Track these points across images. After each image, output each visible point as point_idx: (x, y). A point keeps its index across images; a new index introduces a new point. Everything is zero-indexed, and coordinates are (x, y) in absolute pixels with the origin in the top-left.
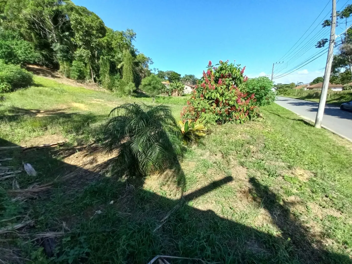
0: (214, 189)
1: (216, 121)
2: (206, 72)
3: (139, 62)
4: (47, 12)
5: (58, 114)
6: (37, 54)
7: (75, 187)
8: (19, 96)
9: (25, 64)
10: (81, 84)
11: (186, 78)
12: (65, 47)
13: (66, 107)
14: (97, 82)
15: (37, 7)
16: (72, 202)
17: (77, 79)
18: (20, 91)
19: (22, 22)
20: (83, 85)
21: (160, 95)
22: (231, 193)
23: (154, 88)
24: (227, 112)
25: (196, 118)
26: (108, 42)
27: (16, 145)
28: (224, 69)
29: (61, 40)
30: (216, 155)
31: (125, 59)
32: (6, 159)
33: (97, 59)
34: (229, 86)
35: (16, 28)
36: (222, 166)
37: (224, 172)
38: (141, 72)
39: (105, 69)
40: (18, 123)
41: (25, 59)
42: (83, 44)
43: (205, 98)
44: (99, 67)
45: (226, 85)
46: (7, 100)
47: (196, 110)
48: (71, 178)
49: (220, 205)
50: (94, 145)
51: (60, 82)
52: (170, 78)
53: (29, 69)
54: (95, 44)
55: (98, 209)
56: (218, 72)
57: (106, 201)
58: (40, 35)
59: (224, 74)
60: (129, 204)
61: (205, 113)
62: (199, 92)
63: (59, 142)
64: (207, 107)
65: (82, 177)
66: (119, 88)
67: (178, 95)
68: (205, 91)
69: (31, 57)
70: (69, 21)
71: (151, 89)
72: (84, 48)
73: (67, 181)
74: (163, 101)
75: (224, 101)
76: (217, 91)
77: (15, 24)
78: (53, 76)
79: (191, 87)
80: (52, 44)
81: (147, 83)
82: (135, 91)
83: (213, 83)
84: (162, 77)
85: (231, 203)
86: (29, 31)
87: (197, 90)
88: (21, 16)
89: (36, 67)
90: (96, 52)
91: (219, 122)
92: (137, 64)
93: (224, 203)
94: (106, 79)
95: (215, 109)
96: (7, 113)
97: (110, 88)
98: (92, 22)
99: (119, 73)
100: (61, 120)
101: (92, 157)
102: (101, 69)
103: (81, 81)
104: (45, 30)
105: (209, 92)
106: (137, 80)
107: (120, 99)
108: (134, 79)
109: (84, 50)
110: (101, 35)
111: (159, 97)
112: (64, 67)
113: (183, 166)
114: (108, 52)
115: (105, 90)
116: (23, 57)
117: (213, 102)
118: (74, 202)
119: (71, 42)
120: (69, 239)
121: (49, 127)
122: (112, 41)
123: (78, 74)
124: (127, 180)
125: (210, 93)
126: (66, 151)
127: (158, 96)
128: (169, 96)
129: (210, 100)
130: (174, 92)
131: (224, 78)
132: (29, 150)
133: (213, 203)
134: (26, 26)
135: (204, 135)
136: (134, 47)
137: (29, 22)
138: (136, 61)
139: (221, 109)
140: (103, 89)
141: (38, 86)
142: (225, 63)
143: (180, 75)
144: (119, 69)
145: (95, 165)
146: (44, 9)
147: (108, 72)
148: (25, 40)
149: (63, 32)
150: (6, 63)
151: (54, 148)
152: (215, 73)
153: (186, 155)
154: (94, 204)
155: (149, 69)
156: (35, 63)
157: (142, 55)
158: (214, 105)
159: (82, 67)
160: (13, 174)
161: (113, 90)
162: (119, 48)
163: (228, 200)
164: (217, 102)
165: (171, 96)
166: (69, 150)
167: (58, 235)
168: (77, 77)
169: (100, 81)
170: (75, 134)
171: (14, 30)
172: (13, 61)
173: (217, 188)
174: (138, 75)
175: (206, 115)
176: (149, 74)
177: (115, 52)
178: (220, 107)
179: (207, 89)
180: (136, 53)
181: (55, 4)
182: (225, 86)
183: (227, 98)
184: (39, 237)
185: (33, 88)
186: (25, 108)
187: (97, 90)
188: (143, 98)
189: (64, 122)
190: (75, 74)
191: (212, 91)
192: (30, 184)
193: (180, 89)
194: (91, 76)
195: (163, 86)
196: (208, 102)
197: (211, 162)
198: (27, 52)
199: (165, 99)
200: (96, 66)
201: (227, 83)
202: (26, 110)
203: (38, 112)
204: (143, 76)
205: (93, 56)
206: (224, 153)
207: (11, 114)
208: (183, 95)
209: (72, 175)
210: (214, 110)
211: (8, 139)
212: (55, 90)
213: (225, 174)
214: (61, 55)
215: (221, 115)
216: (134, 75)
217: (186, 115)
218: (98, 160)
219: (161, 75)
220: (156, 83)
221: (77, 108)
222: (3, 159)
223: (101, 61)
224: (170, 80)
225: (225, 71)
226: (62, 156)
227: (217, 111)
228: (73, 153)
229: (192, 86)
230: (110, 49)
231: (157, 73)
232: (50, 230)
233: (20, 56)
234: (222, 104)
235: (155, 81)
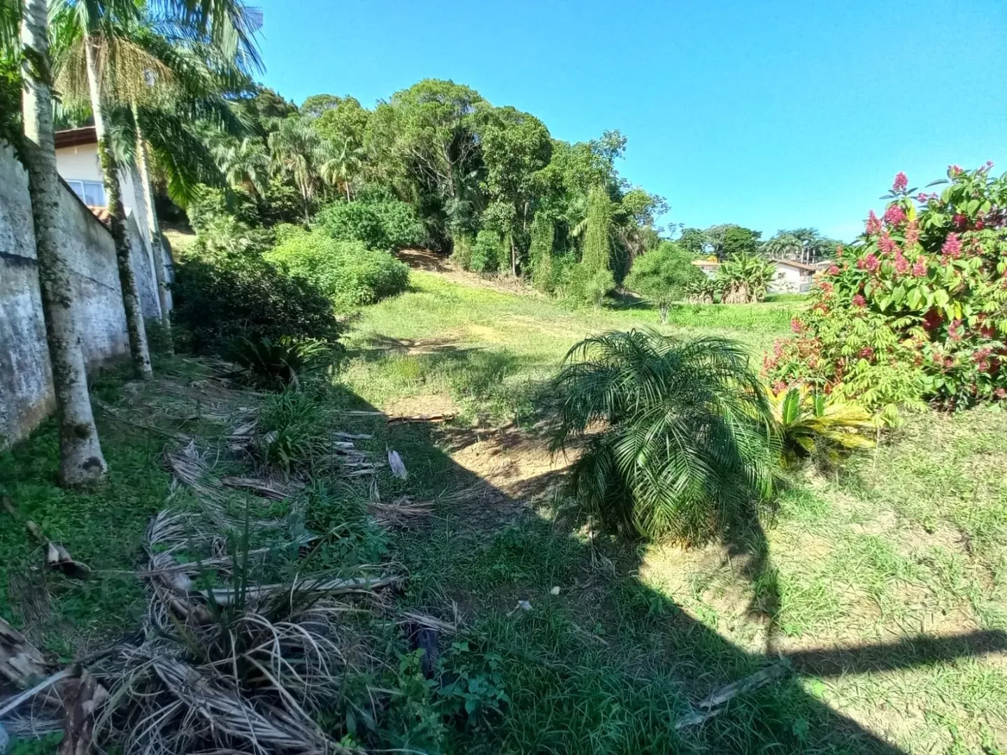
0: (924, 667)
1: (927, 398)
2: (879, 216)
3: (630, 213)
4: (441, 135)
5: (443, 350)
6: (419, 227)
7: (473, 525)
8: (384, 312)
9: (397, 247)
10: (488, 282)
11: (783, 241)
12: (467, 203)
13: (458, 335)
14: (522, 275)
15: (423, 127)
16: (471, 559)
17: (483, 271)
18: (387, 301)
19: (396, 165)
20: (492, 283)
21: (684, 302)
22: (995, 695)
23: (670, 281)
24: (988, 364)
25: (831, 378)
26: (554, 176)
27: (376, 410)
28: (969, 198)
29: (461, 191)
30: (929, 532)
31: (593, 210)
32: (361, 436)
33: (527, 220)
34: (996, 261)
35: (385, 176)
36: (962, 583)
37: (970, 610)
38: (631, 238)
39: (541, 242)
40: (381, 365)
41: (398, 238)
42: (502, 192)
43: (876, 309)
44: (530, 239)
45: (983, 256)
46: (367, 320)
47: (832, 351)
48: (466, 502)
49: (944, 730)
50: (512, 430)
51: (452, 281)
52: (721, 247)
53: (404, 258)
54: (525, 186)
55: (525, 598)
56: (941, 210)
57: (542, 584)
58: (426, 188)
59: (970, 213)
60: (599, 611)
61: (872, 364)
62: (843, 287)
63: (446, 413)
64: (884, 342)
65: (487, 505)
66: (570, 286)
67: (750, 298)
68: (875, 283)
69: (408, 235)
70: (480, 147)
71: (659, 284)
72: (503, 200)
73: (459, 505)
74: (695, 319)
75: (972, 321)
76: (938, 282)
77: (383, 168)
78: (441, 269)
79: (802, 270)
80: (445, 201)
81: (647, 270)
82: (611, 294)
83: (914, 251)
84: (693, 246)
85: (990, 732)
86: (407, 181)
87: (837, 281)
88: (394, 152)
89: (414, 252)
90: (527, 204)
91: (939, 400)
92: (621, 220)
93: (961, 728)
94: (543, 266)
95: (920, 348)
96: (365, 346)
97: (550, 289)
98: (524, 137)
99: (573, 249)
100: (450, 364)
101: (508, 459)
102: (534, 243)
103: (489, 275)
104: (435, 175)
105: (896, 285)
106: (620, 264)
107: (572, 314)
108: (611, 261)
109: (502, 204)
110: (540, 163)
111: (680, 307)
112: (461, 248)
113: (776, 539)
114: (554, 199)
115: (537, 292)
116: (396, 235)
117: (914, 323)
118: (475, 561)
119: (478, 190)
120: (465, 648)
121: (428, 378)
122: (564, 170)
123: (487, 259)
124: (594, 540)
125: (900, 291)
126: (457, 435)
127: (676, 303)
128: (716, 302)
129: (900, 315)
130: (733, 291)
131: (973, 228)
132: (397, 423)
133: (914, 716)
134: (403, 170)
135: (866, 444)
136: (617, 176)
137: (408, 164)
138: (621, 211)
139: (954, 351)
140: (534, 291)
141: (414, 290)
142: (978, 173)
143: (757, 234)
144: (575, 238)
145: (514, 480)
146: (435, 132)
147: (549, 248)
148: (399, 200)
149: (467, 172)
150: (369, 248)
151: (437, 424)
152: (925, 216)
153: (787, 505)
154: (515, 580)
155: (653, 229)
156: (414, 246)
157: (639, 192)
158: (919, 334)
159: (494, 244)
160: (371, 468)
161: (556, 291)
162: (581, 184)
163: (982, 720)
164: (935, 323)
165: (721, 304)
166: (462, 433)
167: (445, 628)
168: (482, 265)
169: (528, 272)
170: (473, 398)
171: (381, 182)
172: (378, 244)
173: (937, 666)
174: (622, 247)
175: (877, 370)
176: (656, 242)
177: (569, 196)
178: (950, 344)
179: (883, 277)
180: (622, 189)
181: (455, 114)
182: (978, 261)
183: (989, 306)
184: (409, 621)
185: (407, 295)
186: (392, 336)
187: (520, 293)
188: (631, 312)
189: (455, 369)
190: (479, 261)
191: (910, 281)
192: (397, 495)
193: (758, 280)
194: (510, 261)
195: (698, 274)
196: (887, 322)
197: (905, 553)
198: (402, 224)
199: (701, 313)
200: (523, 239)
201: (986, 248)
202: (393, 340)
203: (412, 344)
204: (637, 249)
205: (520, 214)
206: (969, 528)
207: (370, 348)
208: (768, 300)
209: (468, 494)
210: (918, 354)
211: (365, 396)
212: (442, 297)
213: (978, 618)
214: (459, 222)
215: (952, 374)
216: (613, 250)
217: (784, 370)
218: (522, 469)
219: (693, 241)
220: (676, 267)
221: (478, 338)
222: (356, 434)
223: (535, 224)
224: (722, 253)
225: (975, 203)
226: (451, 446)
227: (930, 357)
228: (471, 443)
229: (806, 266)
230: (558, 190)
231: (678, 235)
232: (429, 610)
233: (391, 234)
234: (961, 330)
235: (675, 261)
